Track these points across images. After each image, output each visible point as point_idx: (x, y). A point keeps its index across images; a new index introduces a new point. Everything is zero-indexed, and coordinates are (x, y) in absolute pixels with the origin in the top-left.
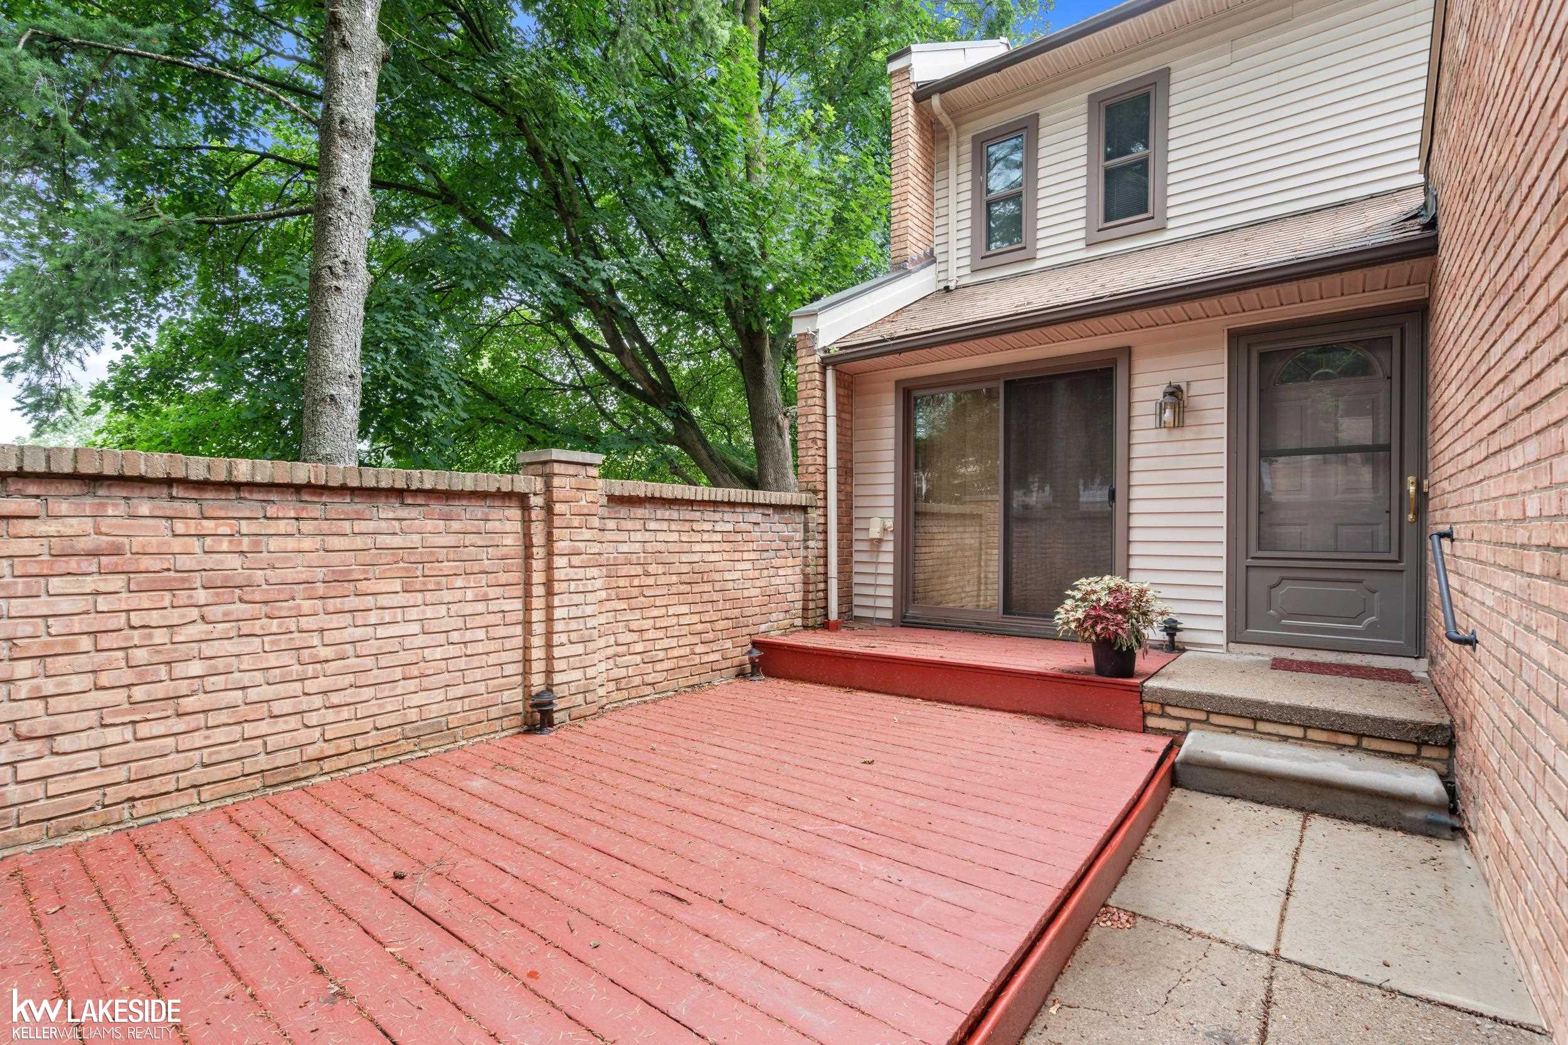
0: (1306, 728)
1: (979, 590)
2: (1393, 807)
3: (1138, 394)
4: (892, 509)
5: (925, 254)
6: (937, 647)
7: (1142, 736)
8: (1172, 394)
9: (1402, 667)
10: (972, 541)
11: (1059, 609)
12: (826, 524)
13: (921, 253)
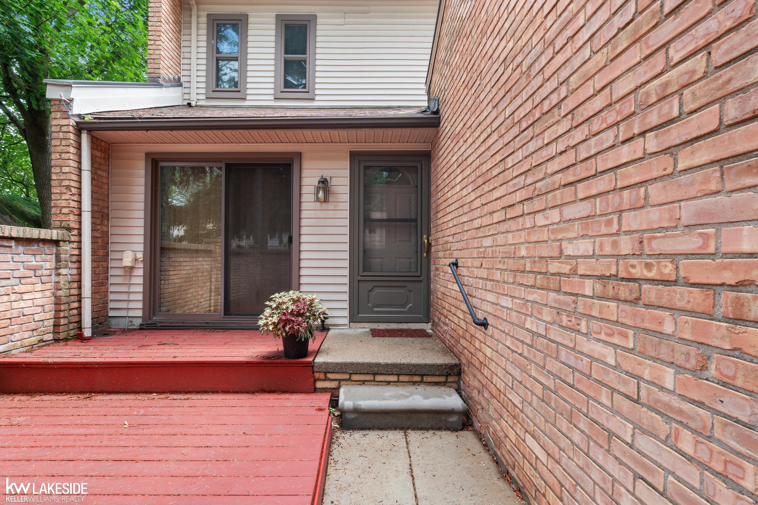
0: (398, 375)
1: (211, 296)
2: (443, 417)
3: (305, 181)
4: (142, 245)
5: (174, 78)
6: (173, 347)
7: (313, 396)
8: (323, 182)
9: (422, 328)
10: (207, 267)
11: (261, 316)
12: (80, 255)
13: (172, 77)
